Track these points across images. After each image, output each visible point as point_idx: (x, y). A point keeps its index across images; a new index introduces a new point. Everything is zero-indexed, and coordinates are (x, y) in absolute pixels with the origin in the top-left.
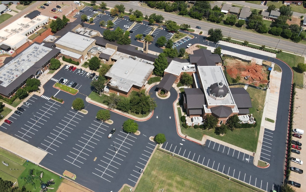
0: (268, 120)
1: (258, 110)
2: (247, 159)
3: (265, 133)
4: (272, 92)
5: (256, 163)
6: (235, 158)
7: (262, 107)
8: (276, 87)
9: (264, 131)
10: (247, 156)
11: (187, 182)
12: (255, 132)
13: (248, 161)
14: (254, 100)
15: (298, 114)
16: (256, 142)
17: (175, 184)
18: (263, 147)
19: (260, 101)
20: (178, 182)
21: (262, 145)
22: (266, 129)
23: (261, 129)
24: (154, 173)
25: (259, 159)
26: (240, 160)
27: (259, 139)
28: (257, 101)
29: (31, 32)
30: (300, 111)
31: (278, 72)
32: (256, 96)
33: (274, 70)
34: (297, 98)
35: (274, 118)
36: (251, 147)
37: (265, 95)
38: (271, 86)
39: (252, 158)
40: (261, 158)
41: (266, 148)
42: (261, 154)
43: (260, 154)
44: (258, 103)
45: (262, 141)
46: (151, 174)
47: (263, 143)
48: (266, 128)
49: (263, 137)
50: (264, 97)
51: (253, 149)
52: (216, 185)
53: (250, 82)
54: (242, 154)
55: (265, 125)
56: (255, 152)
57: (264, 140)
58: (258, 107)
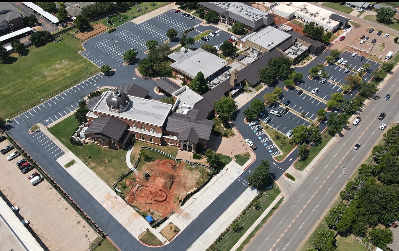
0: (72, 163)
1: (89, 158)
2: (47, 120)
3: (60, 150)
4: (109, 197)
5: (39, 125)
6: (56, 113)
7: (91, 166)
8: (113, 207)
9: (63, 150)
10: (50, 122)
11: (61, 78)
12: (66, 140)
13: (46, 120)
14: (106, 163)
15: (57, 201)
16: (57, 135)
17: (66, 72)
18: (48, 139)
19: (100, 169)
20: (65, 74)
21: (51, 139)
22: (63, 153)
23: (66, 149)
24: (83, 64)
25: (40, 129)
26: (51, 115)
27: (58, 141)
28: (102, 166)
29: (305, 20)
30: (59, 209)
31: (142, 235)
32: (112, 169)
33: (147, 229)
34: (79, 222)
35: (70, 170)
36: (55, 129)
37: (107, 182)
38: (119, 202)
39: (46, 125)
40: (39, 131)
41: (45, 140)
42: (42, 133)
43: (44, 132)
44: (99, 164)
45: (54, 142)
46: (83, 62)
47: (51, 141)
48: (65, 154)
49: (57, 144)
50: (105, 179)
51: (52, 130)
52: (45, 92)
53: (138, 178)
54: (55, 120)
55: (68, 156)
56: (48, 130)
57: (54, 144)
58: (93, 161)
